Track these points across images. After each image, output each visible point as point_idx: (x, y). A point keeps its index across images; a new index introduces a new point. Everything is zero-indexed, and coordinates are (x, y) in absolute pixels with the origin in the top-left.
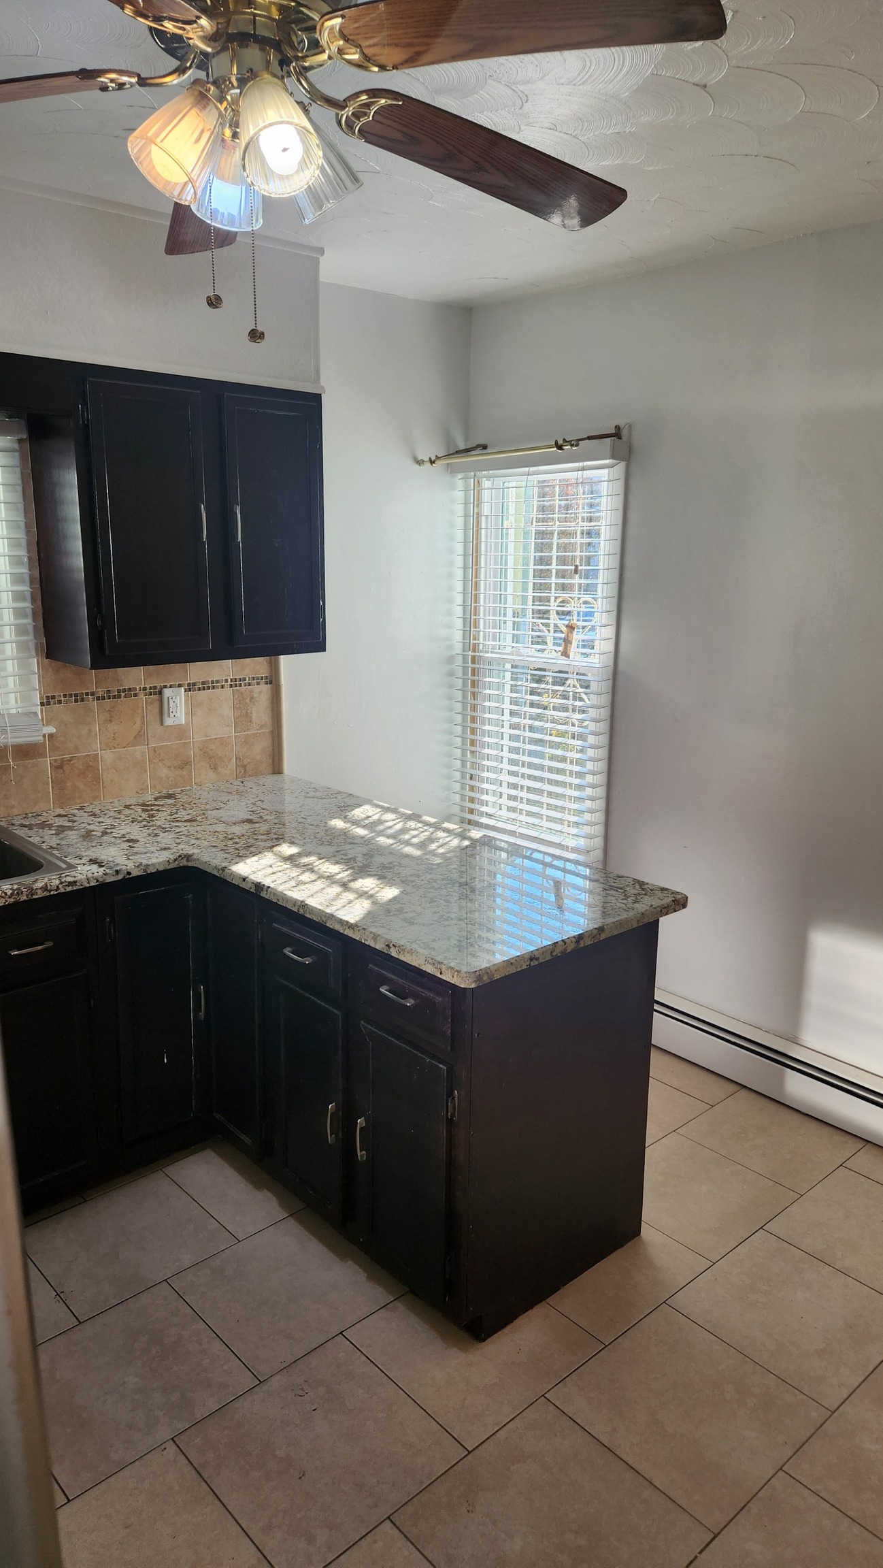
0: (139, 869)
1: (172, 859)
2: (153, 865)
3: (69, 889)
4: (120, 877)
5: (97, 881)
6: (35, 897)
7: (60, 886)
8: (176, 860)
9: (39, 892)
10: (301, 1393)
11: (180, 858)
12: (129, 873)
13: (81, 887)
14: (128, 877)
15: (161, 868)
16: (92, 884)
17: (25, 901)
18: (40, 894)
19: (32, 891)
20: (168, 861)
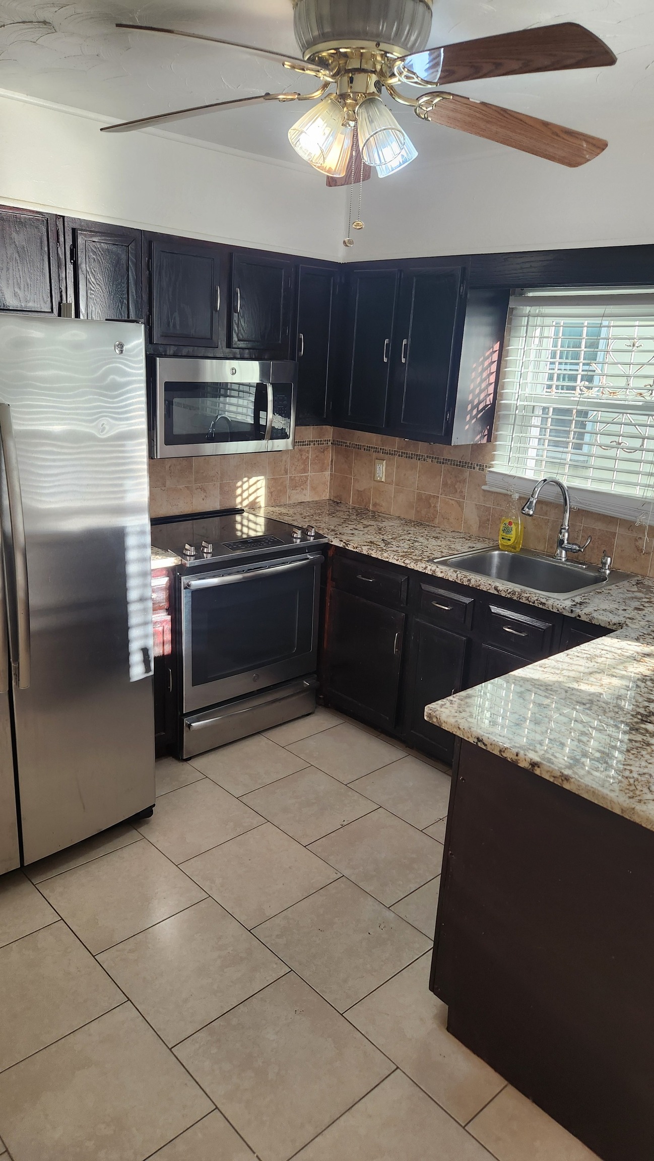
0: (587, 617)
1: (613, 622)
2: (597, 619)
3: (541, 606)
4: (573, 615)
5: (558, 610)
6: (521, 600)
7: (536, 602)
8: (615, 624)
9: (524, 599)
10: (382, 927)
11: (619, 625)
12: (579, 616)
13: (548, 609)
14: (578, 618)
15: (603, 625)
16: (555, 610)
17: (515, 600)
18: (524, 601)
19: (520, 597)
20: (609, 622)
